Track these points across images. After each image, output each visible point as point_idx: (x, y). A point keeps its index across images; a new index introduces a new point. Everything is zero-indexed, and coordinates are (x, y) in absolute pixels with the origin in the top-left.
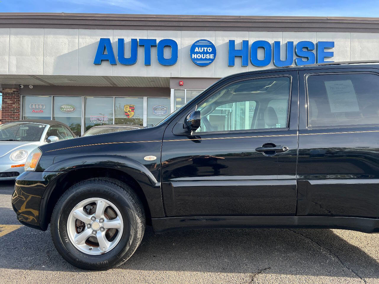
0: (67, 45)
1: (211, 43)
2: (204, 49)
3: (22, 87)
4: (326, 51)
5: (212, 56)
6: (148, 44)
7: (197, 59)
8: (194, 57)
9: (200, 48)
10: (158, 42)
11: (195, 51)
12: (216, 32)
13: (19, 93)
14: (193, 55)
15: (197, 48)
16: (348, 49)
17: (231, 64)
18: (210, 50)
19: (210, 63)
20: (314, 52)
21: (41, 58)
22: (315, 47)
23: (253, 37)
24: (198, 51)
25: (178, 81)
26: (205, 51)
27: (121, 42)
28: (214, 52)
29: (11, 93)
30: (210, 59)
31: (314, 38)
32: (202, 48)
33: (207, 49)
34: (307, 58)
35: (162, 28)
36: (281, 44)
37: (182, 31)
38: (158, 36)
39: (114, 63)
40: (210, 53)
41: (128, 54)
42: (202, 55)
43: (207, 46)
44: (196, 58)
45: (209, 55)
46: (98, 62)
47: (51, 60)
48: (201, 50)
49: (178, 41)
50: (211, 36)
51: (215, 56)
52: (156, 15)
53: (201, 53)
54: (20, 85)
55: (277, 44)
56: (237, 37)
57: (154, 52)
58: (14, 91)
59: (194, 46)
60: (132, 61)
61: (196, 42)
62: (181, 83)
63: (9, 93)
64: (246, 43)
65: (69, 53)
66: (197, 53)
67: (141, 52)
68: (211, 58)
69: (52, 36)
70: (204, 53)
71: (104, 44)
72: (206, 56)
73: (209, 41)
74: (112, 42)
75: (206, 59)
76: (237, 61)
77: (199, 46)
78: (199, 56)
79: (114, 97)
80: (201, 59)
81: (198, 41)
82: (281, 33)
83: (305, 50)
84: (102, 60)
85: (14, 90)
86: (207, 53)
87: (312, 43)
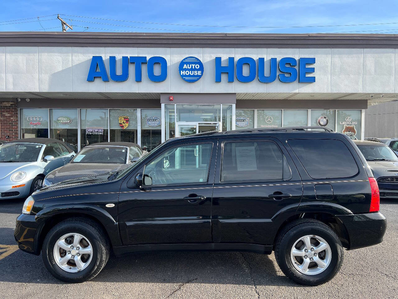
0: (61, 63)
1: (198, 60)
2: (192, 66)
3: (19, 100)
4: (307, 67)
5: (199, 73)
6: (139, 61)
7: (186, 76)
8: (183, 74)
9: (188, 65)
10: (148, 59)
11: (184, 68)
12: (203, 48)
13: (16, 107)
14: (182, 71)
15: (185, 65)
16: (329, 64)
17: (218, 80)
18: (197, 66)
19: (198, 79)
20: (297, 68)
21: (37, 76)
22: (298, 63)
23: (238, 54)
24: (187, 68)
25: (167, 96)
26: (193, 68)
27: (113, 59)
28: (202, 69)
29: (9, 106)
30: (198, 76)
31: (297, 54)
32: (191, 65)
33: (195, 66)
34: (290, 73)
35: (152, 45)
36: (265, 60)
37: (171, 48)
38: (148, 53)
39: (106, 80)
40: (198, 70)
41: (119, 72)
42: (191, 72)
43: (195, 63)
44: (184, 74)
45: (197, 72)
46: (91, 78)
47: (46, 77)
48: (189, 67)
49: (167, 58)
50: (199, 53)
51: (202, 73)
52: (146, 33)
53: (189, 70)
54: (17, 98)
55: (262, 60)
56: (224, 53)
57: (144, 69)
58: (11, 105)
59: (182, 63)
60: (123, 78)
61: (184, 60)
62: (171, 98)
63: (7, 106)
64: (231, 60)
65: (62, 71)
66: (186, 70)
67: (132, 69)
68: (199, 74)
69: (46, 54)
70: (192, 70)
71: (97, 62)
72: (194, 73)
73: (196, 59)
74: (104, 59)
75: (194, 76)
76: (224, 77)
77: (187, 63)
78: (187, 73)
79: (109, 109)
80: (190, 76)
81: (186, 58)
82: (266, 49)
83: (288, 66)
84: (95, 77)
85: (12, 103)
86: (195, 69)
87: (294, 59)
